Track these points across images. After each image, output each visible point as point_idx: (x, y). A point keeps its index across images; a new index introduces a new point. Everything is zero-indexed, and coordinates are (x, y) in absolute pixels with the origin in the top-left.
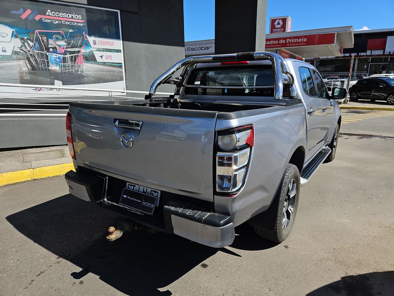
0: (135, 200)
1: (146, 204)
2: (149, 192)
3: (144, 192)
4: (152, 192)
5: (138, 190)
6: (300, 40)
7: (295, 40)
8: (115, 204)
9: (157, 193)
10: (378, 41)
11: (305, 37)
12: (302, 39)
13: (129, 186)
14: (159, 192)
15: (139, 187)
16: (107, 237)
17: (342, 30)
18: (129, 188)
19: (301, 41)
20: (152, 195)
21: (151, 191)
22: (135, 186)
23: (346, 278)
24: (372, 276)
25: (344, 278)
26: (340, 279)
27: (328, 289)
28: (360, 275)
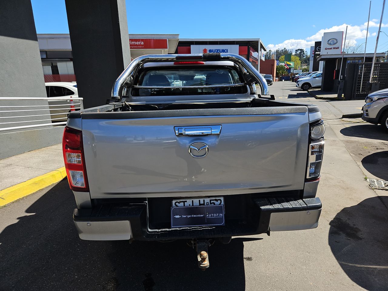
0: (195, 216)
1: (211, 216)
2: (208, 203)
3: (200, 204)
4: (212, 202)
5: (191, 205)
6: (137, 43)
7: (133, 43)
8: (168, 230)
9: (219, 202)
10: (185, 48)
11: (142, 40)
12: (140, 42)
13: (177, 204)
14: (222, 199)
15: (193, 201)
16: (201, 265)
17: (172, 38)
18: (177, 206)
19: (139, 44)
20: (213, 204)
21: (211, 200)
22: (186, 201)
23: (331, 223)
24: (339, 216)
25: (330, 224)
26: (330, 226)
27: (333, 235)
28: (334, 219)
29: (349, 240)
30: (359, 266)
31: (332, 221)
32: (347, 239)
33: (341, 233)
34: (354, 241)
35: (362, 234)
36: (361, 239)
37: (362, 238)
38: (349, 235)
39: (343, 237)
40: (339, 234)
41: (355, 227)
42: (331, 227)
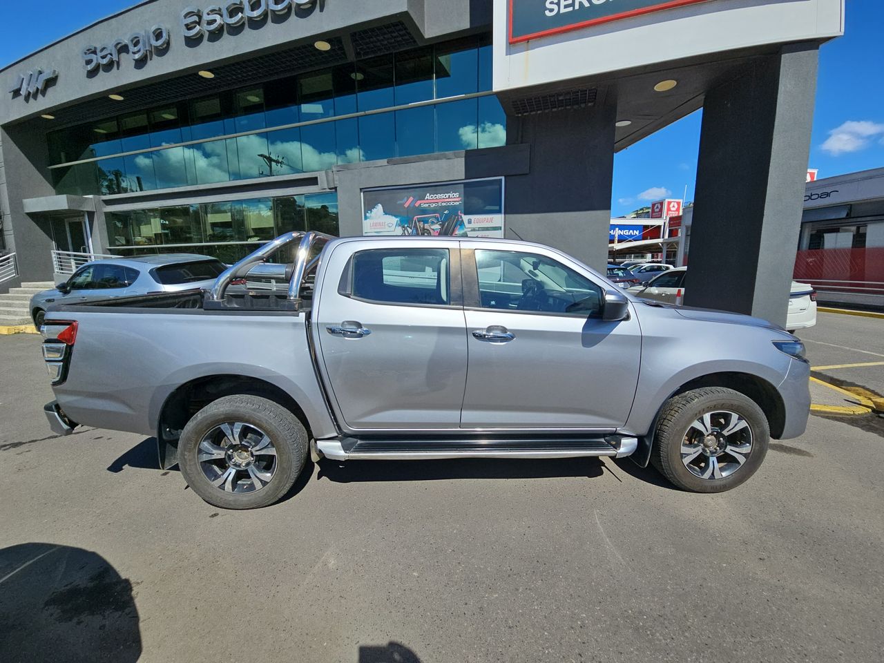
23: (127, 585)
24: (127, 614)
25: (127, 581)
26: (124, 578)
27: (102, 569)
28: (132, 599)
29: (67, 586)
30: (28, 563)
31: (131, 589)
32: (71, 584)
33: (91, 585)
34: (56, 590)
35: (52, 615)
36: (47, 604)
37: (47, 608)
38: (74, 592)
39: (81, 580)
40: (92, 579)
41: (75, 620)
42: (120, 577)
